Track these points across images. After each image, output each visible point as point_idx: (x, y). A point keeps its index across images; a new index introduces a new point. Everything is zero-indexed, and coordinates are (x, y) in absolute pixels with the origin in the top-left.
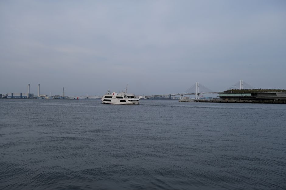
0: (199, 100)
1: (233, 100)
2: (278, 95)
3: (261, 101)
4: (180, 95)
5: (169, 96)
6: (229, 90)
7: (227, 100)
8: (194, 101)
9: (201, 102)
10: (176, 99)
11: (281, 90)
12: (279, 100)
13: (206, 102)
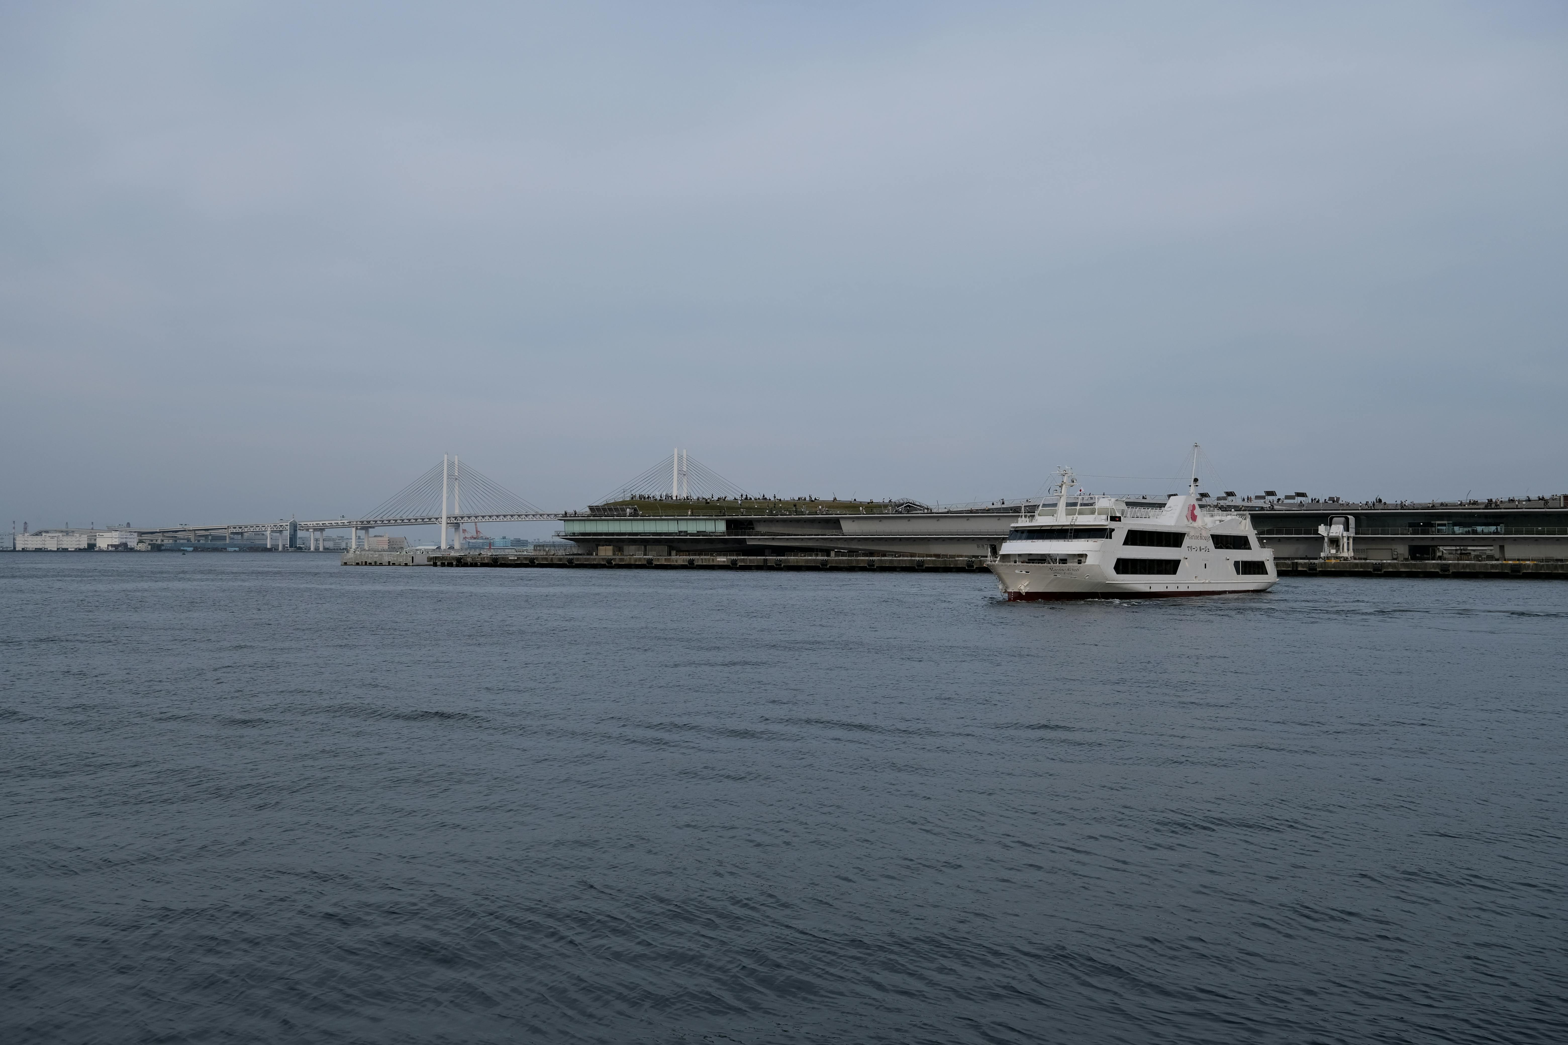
0: (457, 554)
1: (637, 555)
2: (849, 528)
3: (772, 559)
4: (350, 525)
5: (287, 534)
6: (615, 504)
7: (606, 552)
8: (430, 559)
9: (466, 565)
10: (327, 550)
11: (861, 504)
12: (851, 552)
13: (496, 562)
